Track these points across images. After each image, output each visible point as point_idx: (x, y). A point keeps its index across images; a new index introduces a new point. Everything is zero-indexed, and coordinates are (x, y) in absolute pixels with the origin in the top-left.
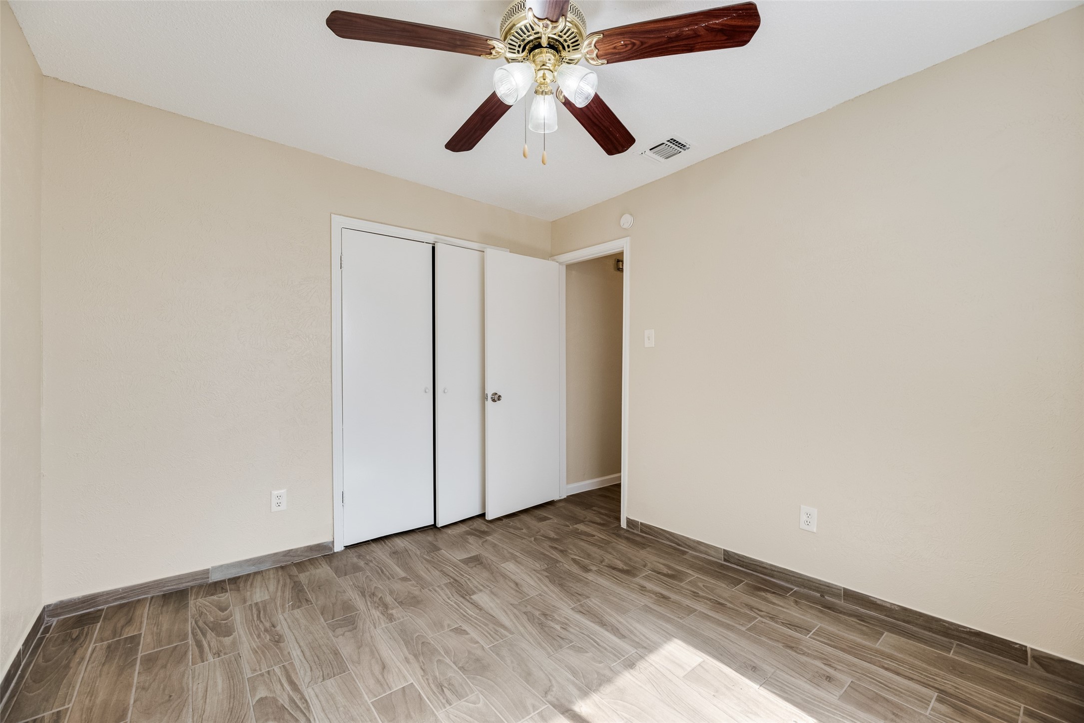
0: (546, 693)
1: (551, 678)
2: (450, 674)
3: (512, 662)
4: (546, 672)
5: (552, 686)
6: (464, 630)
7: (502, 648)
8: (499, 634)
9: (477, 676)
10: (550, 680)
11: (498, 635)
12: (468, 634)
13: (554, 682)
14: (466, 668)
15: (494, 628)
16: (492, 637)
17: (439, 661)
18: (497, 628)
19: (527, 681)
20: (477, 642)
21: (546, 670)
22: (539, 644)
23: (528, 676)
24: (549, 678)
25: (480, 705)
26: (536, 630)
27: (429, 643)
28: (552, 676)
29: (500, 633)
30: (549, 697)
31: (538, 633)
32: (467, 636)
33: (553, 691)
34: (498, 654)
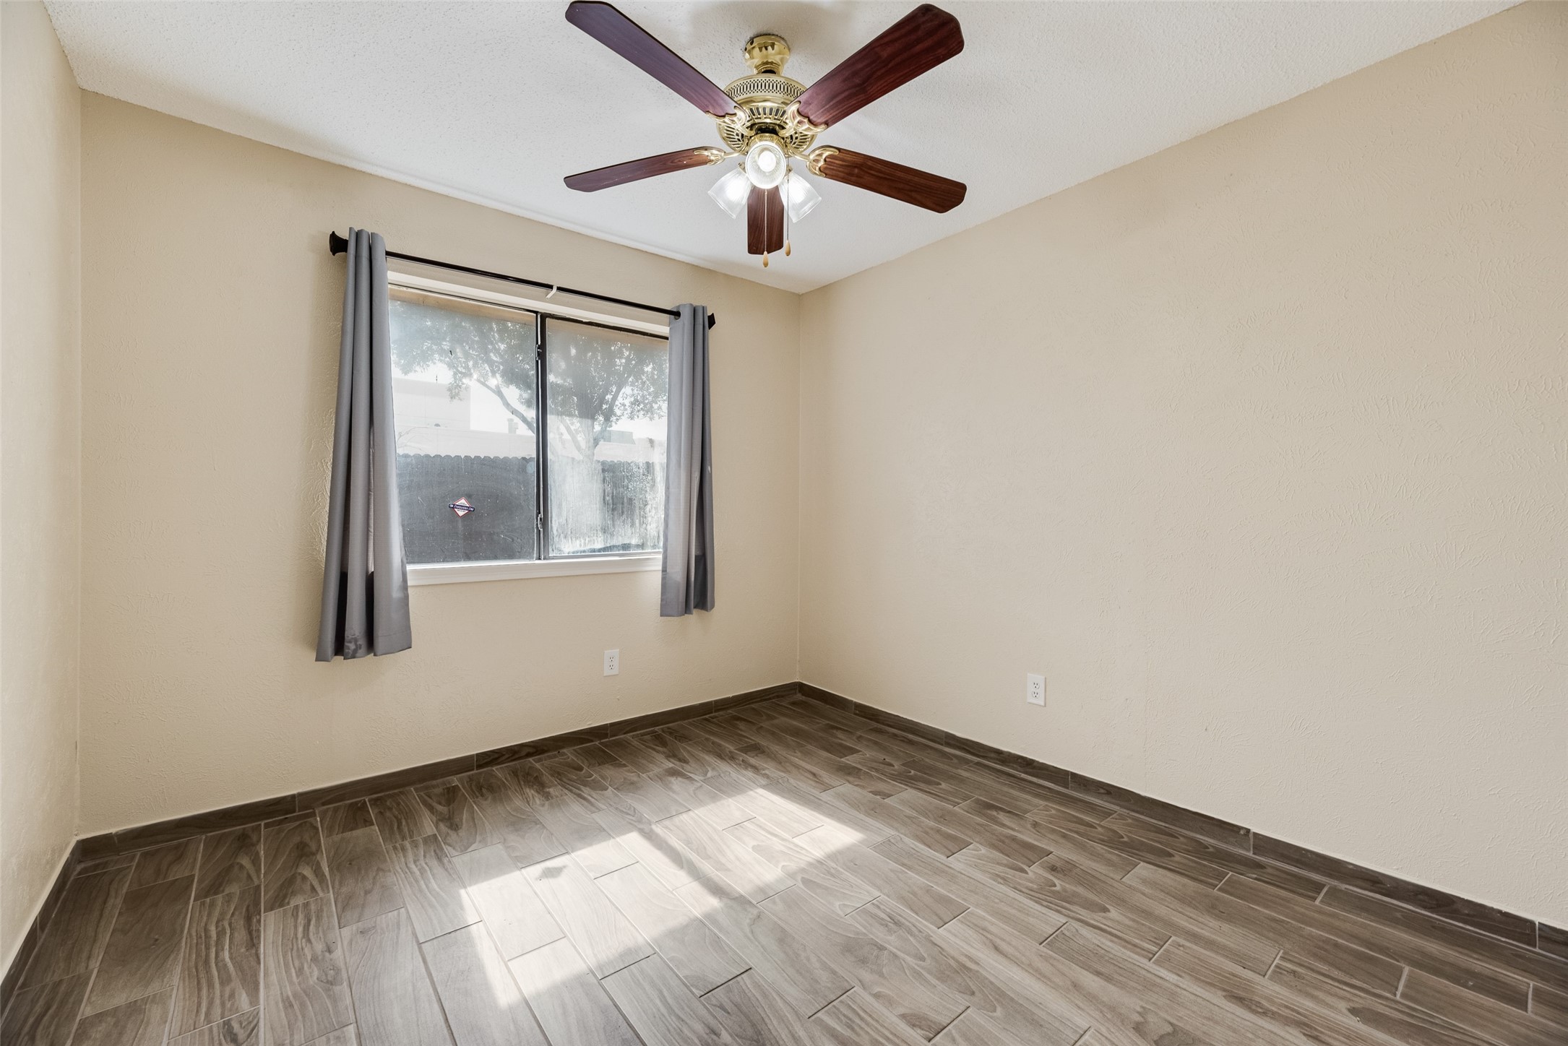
0: (759, 917)
1: (750, 935)
2: (892, 938)
3: (808, 959)
4: (757, 943)
5: (750, 925)
6: (914, 1026)
7: (829, 985)
8: (842, 1018)
9: (853, 936)
10: (752, 932)
11: (844, 1015)
12: (903, 1016)
13: (747, 930)
14: (876, 948)
15: (858, 1035)
16: (853, 1009)
17: (923, 959)
18: (847, 1033)
19: (783, 930)
20: (877, 996)
21: (757, 946)
22: (765, 995)
23: (783, 938)
24: (753, 936)
25: (837, 904)
26: (771, 1027)
27: (960, 992)
28: (749, 938)
29: (841, 1021)
30: (755, 912)
31: (766, 1020)
32: (902, 1010)
33: (750, 919)
34: (834, 972)
